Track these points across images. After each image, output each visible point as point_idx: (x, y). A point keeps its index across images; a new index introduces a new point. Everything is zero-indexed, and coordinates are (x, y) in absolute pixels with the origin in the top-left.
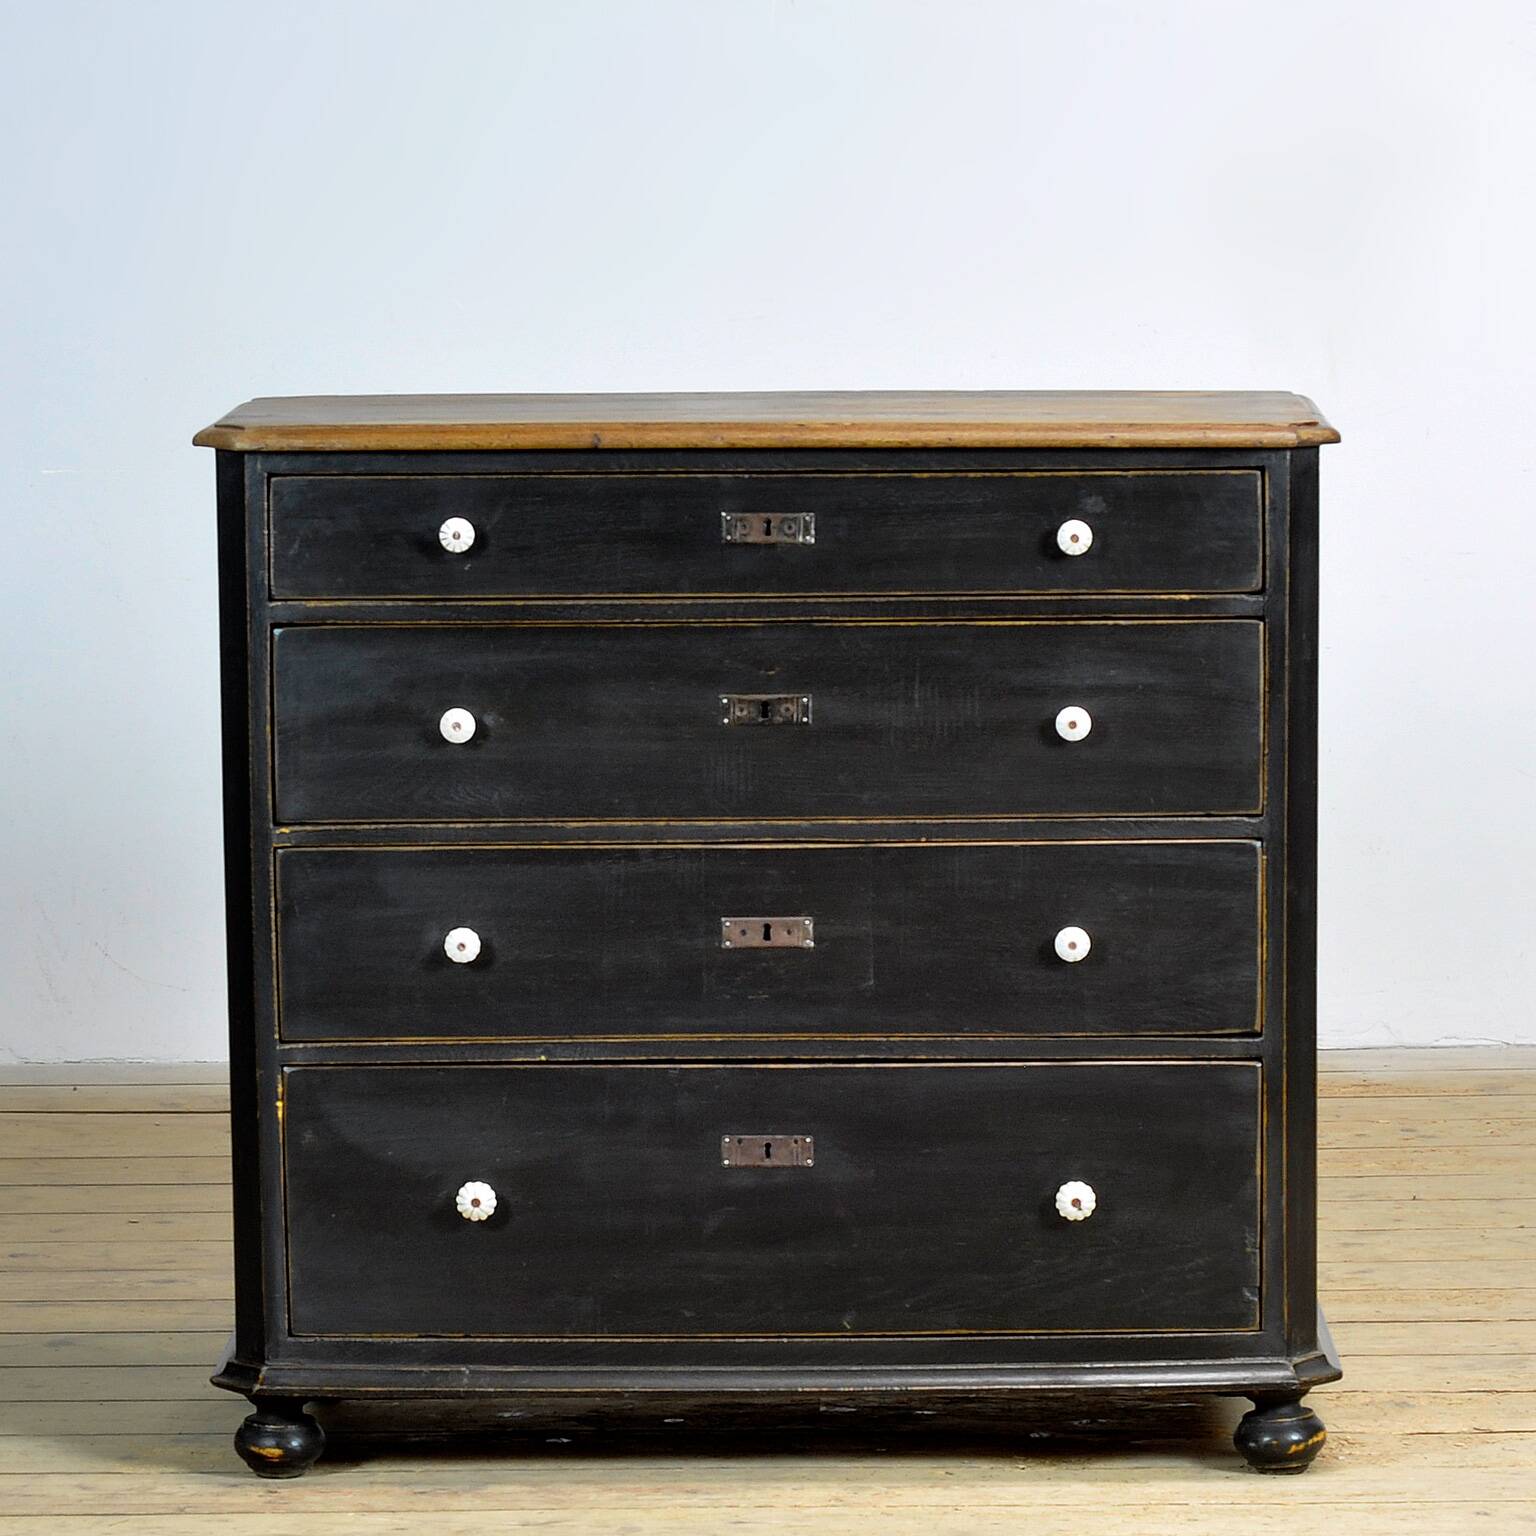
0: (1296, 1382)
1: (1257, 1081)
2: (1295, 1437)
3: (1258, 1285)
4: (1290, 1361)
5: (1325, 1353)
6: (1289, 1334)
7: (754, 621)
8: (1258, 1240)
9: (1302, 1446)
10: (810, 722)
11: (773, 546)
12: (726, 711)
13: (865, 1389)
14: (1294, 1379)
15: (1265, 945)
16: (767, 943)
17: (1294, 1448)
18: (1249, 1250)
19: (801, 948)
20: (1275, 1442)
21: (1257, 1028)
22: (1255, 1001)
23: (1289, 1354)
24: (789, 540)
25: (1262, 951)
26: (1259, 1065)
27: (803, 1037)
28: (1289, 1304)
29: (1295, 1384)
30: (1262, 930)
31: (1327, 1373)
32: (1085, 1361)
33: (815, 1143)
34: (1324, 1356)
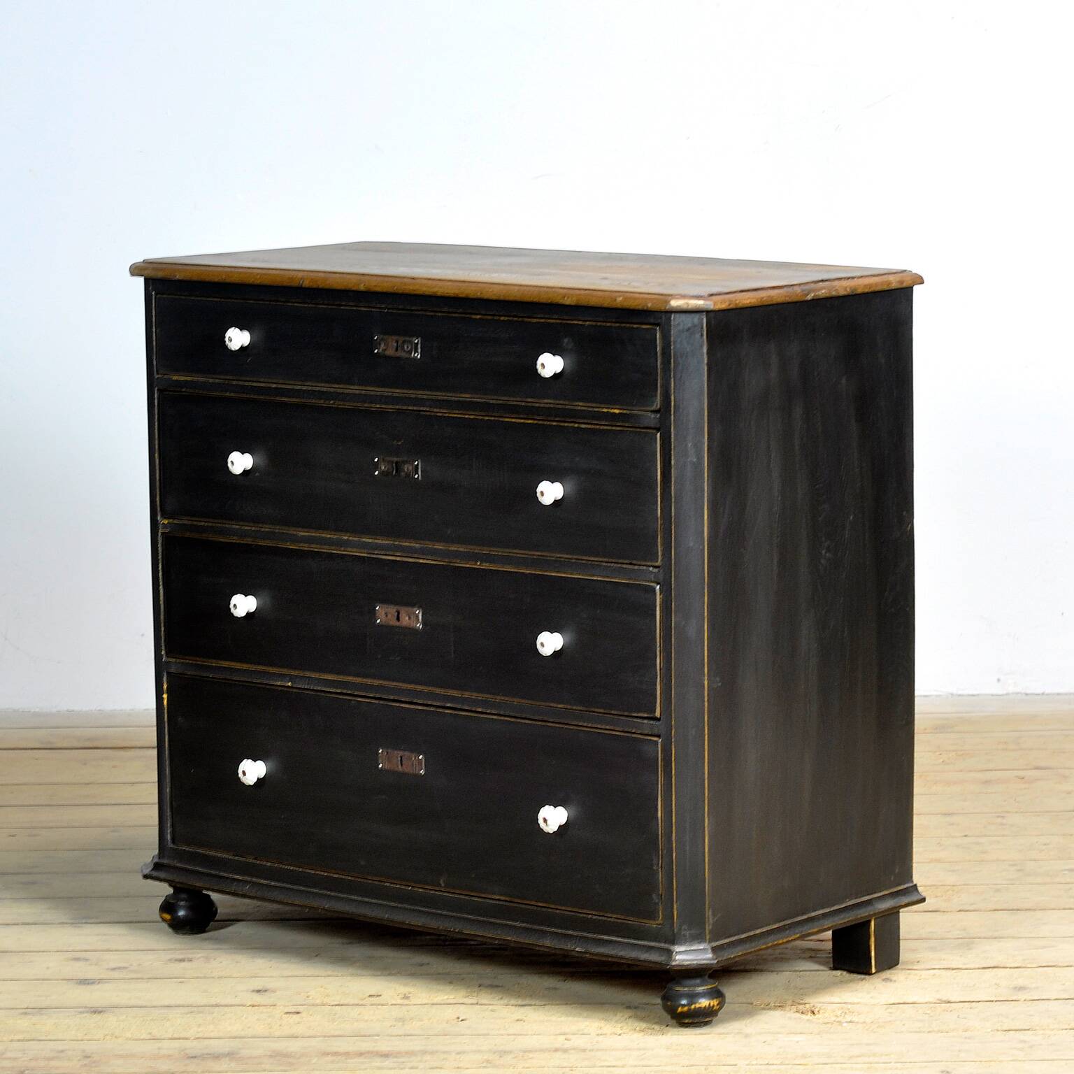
1: (658, 752)
3: (660, 893)
6: (678, 930)
7: (390, 408)
8: (660, 862)
9: (686, 1009)
10: (420, 478)
11: (398, 358)
12: (376, 466)
15: (662, 657)
16: (397, 624)
17: (680, 1009)
18: (655, 868)
19: (415, 629)
21: (658, 714)
22: (656, 696)
24: (407, 356)
25: (660, 661)
26: (659, 740)
27: (418, 688)
28: (678, 909)
33: (424, 759)
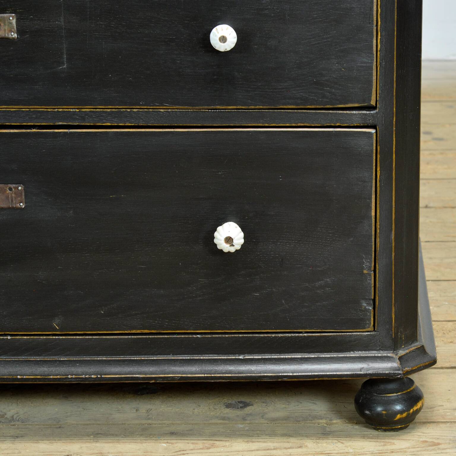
0: (400, 372)
1: (372, 145)
2: (398, 407)
3: (373, 298)
4: (396, 355)
5: (424, 345)
6: (396, 334)
8: (373, 264)
9: (405, 415)
13: (69, 376)
14: (399, 370)
15: (379, 37)
17: (399, 416)
18: (365, 272)
19: (8, 39)
20: (384, 412)
21: (373, 103)
22: (371, 81)
23: (395, 348)
25: (376, 43)
26: (373, 131)
27: (13, 108)
28: (395, 312)
29: (400, 374)
30: (377, 26)
31: (426, 361)
32: (240, 353)
33: (26, 190)
34: (423, 346)
